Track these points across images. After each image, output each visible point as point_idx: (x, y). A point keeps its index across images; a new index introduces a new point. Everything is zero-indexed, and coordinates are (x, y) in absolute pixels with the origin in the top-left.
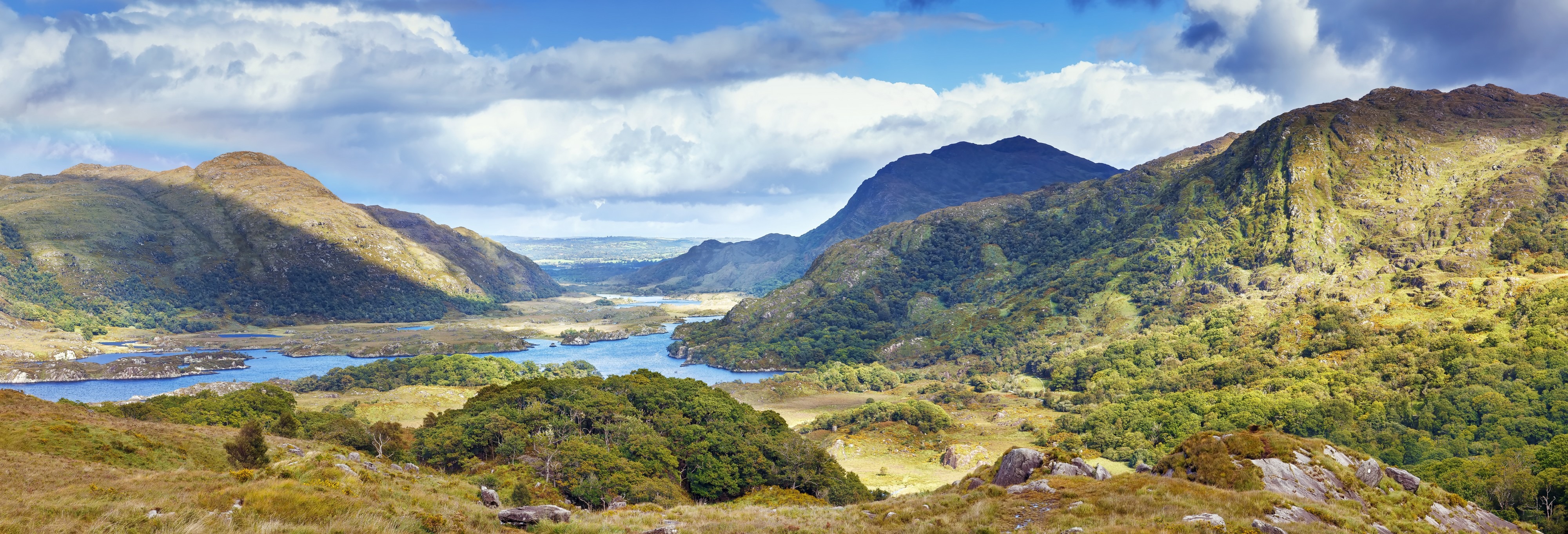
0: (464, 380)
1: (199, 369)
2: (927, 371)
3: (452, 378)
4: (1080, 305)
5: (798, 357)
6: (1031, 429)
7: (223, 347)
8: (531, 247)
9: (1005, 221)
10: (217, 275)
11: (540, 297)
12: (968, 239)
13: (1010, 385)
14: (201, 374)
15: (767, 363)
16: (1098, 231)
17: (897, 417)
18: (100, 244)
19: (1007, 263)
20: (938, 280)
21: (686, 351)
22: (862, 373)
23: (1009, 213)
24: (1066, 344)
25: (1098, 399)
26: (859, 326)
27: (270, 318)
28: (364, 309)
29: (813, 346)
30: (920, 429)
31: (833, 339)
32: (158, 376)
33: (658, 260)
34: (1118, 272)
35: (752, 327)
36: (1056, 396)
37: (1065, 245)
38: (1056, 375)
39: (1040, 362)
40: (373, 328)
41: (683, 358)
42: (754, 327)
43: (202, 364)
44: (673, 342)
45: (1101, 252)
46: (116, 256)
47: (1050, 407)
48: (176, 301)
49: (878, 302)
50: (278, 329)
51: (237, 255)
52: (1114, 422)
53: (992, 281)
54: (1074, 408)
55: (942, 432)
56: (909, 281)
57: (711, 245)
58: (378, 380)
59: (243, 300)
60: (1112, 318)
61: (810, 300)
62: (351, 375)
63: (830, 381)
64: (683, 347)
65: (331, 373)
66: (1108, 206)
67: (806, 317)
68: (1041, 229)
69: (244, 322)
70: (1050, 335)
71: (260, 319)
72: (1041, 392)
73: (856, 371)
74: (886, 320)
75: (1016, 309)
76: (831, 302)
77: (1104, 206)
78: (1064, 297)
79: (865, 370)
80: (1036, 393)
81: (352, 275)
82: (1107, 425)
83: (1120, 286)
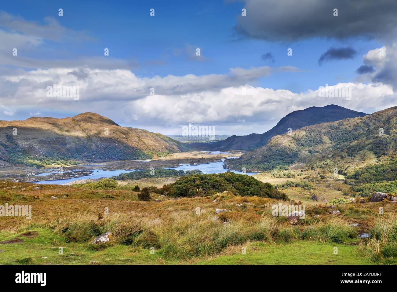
0: (162, 176)
1: (77, 176)
2: (305, 172)
3: (158, 175)
4: (356, 154)
5: (264, 168)
6: (341, 190)
7: (84, 169)
8: (178, 138)
9: (329, 129)
10: (80, 148)
11: (182, 152)
12: (317, 135)
13: (333, 177)
14: (78, 177)
15: (254, 170)
16: (361, 132)
17: (297, 185)
18: (41, 141)
19: (330, 142)
20: (308, 147)
21: (229, 167)
22: (285, 173)
23: (330, 127)
24: (351, 165)
25: (363, 182)
26: (283, 160)
27: (98, 160)
28: (128, 157)
29: (269, 165)
30: (305, 189)
31: (275, 163)
32: (64, 179)
33: (217, 141)
34: (369, 144)
35: (249, 160)
36: (349, 181)
37: (350, 136)
38: (348, 174)
39: (343, 171)
40: (131, 162)
41: (228, 168)
42: (250, 160)
43: (78, 174)
44: (224, 164)
45: (362, 138)
46: (47, 144)
47: (347, 184)
48: (67, 156)
49: (289, 153)
50: (101, 163)
51: (87, 142)
52: (370, 189)
53: (326, 147)
54: (355, 184)
55: (312, 190)
56: (298, 147)
57: (234, 137)
58: (135, 176)
59: (89, 155)
60: (367, 158)
61: (267, 152)
62: (127, 175)
63: (275, 175)
64: (228, 166)
65: (120, 175)
66: (364, 125)
67: (266, 157)
68: (342, 132)
69: (90, 162)
70: (345, 163)
71: (95, 160)
72: (344, 179)
73: (283, 172)
74: (291, 158)
75: (334, 155)
76: (274, 153)
77: (363, 125)
78: (350, 152)
79: (286, 172)
80: (342, 180)
81: (124, 147)
82: (367, 190)
83: (370, 148)
